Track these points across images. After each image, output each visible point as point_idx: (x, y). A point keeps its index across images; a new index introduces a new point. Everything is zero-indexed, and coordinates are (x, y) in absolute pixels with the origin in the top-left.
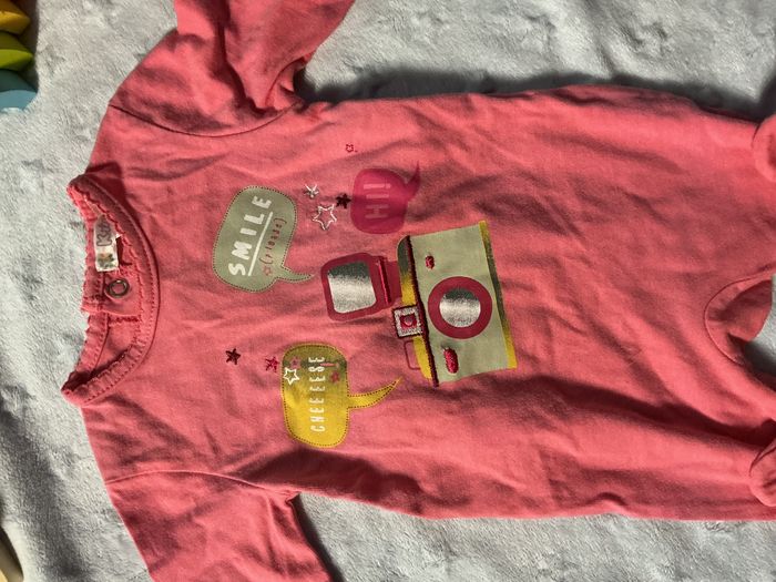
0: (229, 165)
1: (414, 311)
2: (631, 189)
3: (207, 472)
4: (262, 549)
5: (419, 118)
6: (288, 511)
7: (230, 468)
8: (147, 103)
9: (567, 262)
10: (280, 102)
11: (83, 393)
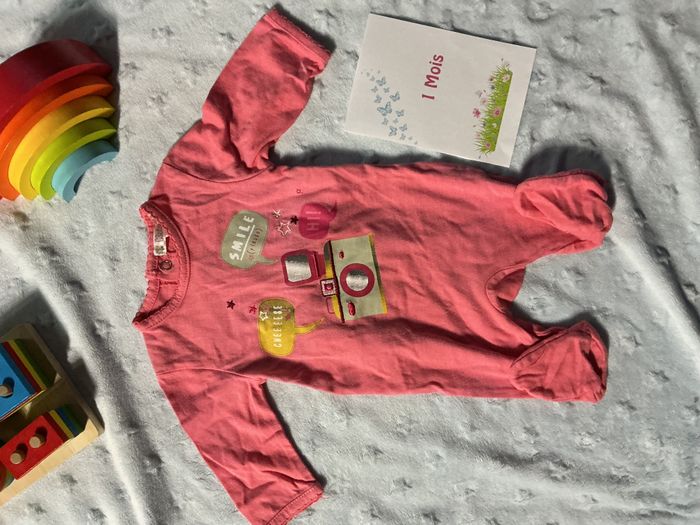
0: (231, 198)
1: (332, 281)
2: (450, 219)
3: (215, 368)
4: (245, 412)
5: (337, 177)
6: (260, 390)
7: (229, 367)
8: (184, 162)
9: (415, 257)
10: (261, 165)
11: (146, 324)
